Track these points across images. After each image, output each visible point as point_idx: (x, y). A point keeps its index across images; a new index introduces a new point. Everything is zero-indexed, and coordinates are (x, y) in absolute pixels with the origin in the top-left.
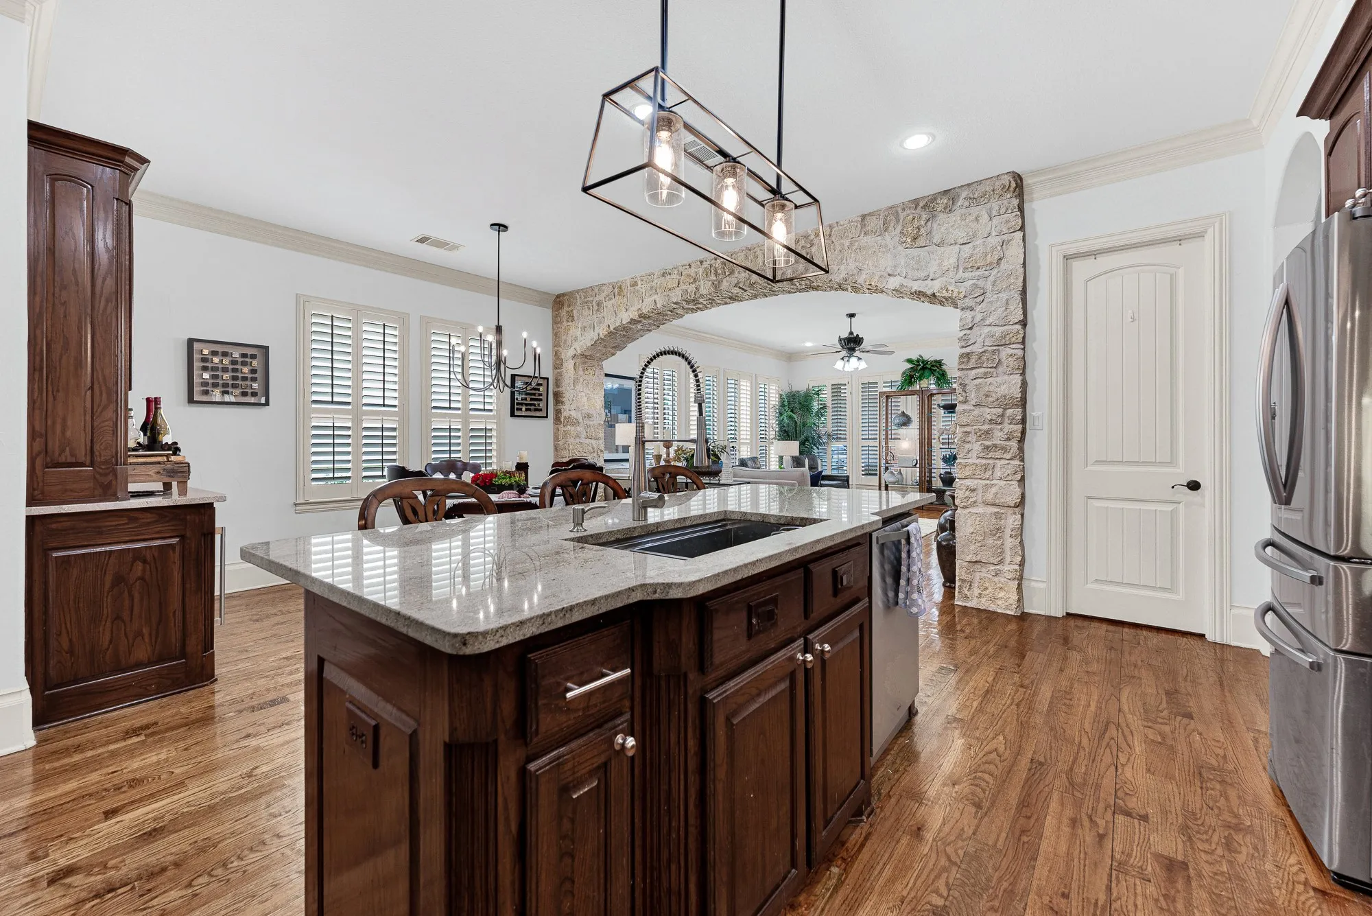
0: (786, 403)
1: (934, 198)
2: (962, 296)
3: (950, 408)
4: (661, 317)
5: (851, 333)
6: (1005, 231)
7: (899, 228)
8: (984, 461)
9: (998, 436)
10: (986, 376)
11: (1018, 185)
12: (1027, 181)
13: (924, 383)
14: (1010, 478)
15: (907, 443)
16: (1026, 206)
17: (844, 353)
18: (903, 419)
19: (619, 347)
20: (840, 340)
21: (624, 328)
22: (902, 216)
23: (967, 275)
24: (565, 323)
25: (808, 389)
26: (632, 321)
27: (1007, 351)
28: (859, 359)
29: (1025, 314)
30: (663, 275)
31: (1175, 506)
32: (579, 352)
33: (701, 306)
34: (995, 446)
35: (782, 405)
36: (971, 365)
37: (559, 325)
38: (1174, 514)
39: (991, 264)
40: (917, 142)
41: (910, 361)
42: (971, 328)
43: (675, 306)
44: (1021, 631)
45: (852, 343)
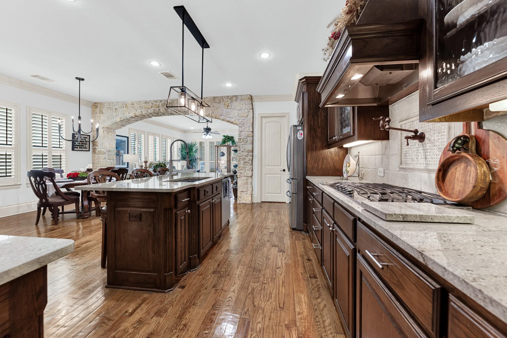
0: (184, 148)
1: (233, 97)
2: (239, 123)
3: (236, 151)
4: (143, 117)
5: (207, 127)
6: (249, 109)
7: (224, 103)
8: (244, 166)
9: (247, 159)
10: (244, 144)
11: (251, 98)
12: (253, 97)
13: (228, 143)
14: (249, 170)
15: (223, 161)
16: (253, 103)
17: (205, 133)
18: (222, 154)
19: (124, 126)
20: (204, 129)
21: (128, 119)
22: (224, 100)
23: (240, 118)
24: (98, 114)
25: (192, 143)
26: (132, 117)
27: (249, 138)
28: (210, 135)
29: (253, 130)
30: (145, 103)
31: (281, 175)
32: (106, 126)
33: (159, 115)
34: (246, 162)
35: (182, 148)
36: (241, 141)
37: (95, 115)
38: (281, 176)
39: (245, 116)
40: (229, 85)
41: (224, 136)
42: (241, 132)
43: (150, 114)
44: (252, 207)
45: (208, 130)
